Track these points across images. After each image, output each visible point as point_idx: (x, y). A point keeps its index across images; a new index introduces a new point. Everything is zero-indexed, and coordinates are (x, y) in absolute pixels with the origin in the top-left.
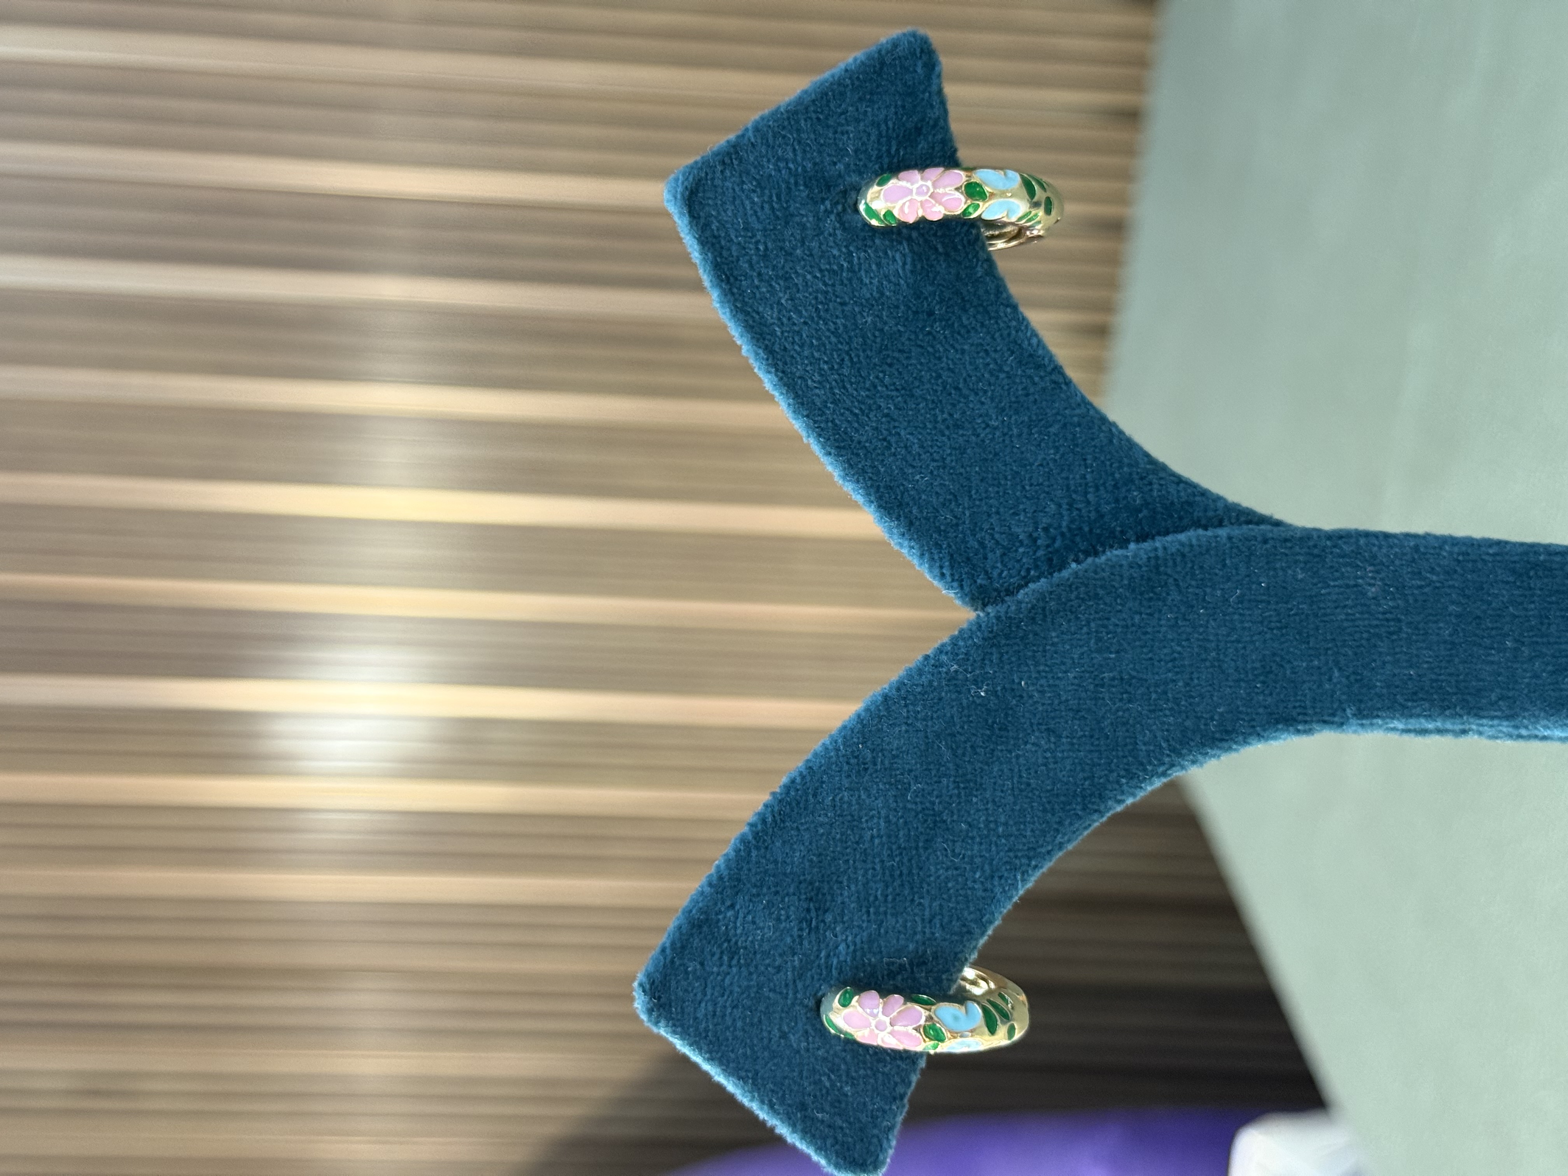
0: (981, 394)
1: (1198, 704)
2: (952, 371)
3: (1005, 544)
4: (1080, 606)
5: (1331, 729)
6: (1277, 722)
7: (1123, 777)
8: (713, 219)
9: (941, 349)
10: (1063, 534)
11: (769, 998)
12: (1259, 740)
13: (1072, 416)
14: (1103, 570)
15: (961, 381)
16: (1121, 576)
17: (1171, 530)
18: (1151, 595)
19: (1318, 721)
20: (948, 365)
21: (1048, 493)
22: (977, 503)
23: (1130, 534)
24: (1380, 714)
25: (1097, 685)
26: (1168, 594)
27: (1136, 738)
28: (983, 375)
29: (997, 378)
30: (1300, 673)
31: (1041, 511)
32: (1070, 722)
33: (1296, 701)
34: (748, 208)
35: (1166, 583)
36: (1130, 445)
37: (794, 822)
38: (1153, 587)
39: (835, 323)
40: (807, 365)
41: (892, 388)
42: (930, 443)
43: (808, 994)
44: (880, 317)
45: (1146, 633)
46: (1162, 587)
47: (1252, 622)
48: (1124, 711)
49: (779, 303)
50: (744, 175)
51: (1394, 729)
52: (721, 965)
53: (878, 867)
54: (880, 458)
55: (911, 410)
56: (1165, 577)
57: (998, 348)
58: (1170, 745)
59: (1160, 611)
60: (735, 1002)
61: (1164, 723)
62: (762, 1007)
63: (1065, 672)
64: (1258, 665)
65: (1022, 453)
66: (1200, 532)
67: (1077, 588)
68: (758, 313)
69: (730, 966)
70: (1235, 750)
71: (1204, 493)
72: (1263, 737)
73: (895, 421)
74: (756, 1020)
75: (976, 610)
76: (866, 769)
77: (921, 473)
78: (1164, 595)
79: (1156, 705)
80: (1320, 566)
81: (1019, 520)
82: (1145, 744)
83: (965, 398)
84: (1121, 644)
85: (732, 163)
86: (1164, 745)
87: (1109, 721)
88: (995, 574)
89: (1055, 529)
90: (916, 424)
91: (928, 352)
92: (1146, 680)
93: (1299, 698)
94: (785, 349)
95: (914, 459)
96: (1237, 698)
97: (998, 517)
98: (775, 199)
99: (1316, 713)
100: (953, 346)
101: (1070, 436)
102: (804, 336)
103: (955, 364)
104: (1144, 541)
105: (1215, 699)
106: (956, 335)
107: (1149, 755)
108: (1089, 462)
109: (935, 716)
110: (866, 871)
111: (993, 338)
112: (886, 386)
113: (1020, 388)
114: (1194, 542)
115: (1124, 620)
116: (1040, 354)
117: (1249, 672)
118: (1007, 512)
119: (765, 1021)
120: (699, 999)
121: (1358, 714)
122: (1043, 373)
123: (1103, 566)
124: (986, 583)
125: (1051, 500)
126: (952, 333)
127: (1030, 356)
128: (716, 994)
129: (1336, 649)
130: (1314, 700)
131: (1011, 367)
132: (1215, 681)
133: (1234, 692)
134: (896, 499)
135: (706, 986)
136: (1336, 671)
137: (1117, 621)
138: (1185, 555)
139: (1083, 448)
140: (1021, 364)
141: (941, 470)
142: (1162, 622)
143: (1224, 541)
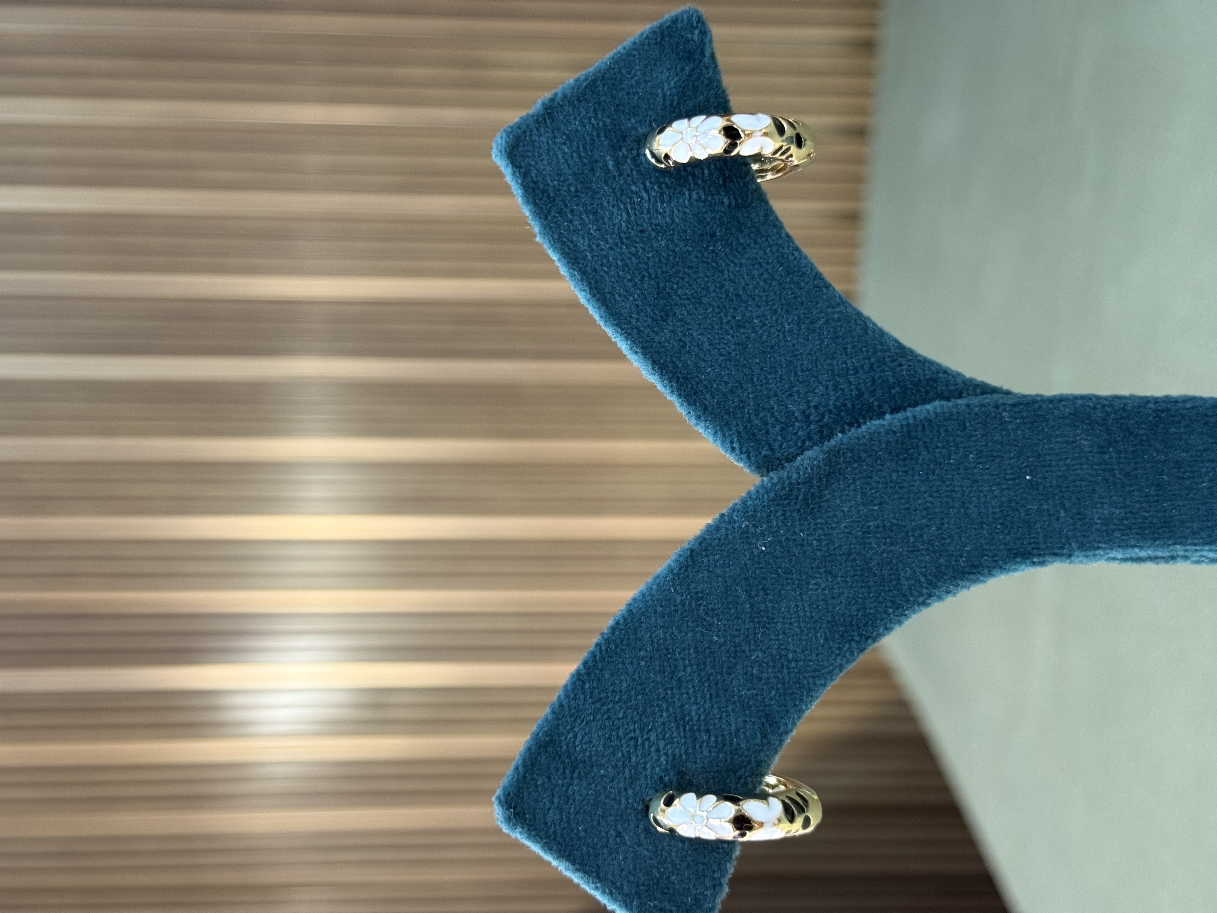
0: (757, 299)
1: (949, 544)
2: (733, 282)
3: (783, 420)
4: (847, 468)
5: (1061, 561)
6: (1016, 556)
7: (890, 608)
8: (532, 168)
9: (723, 264)
10: (830, 412)
11: (604, 803)
12: (1002, 572)
13: (833, 313)
14: (864, 437)
15: (741, 289)
16: (880, 441)
17: (920, 402)
18: (906, 456)
19: (1050, 554)
20: (730, 276)
21: (816, 377)
23: (886, 407)
24: (1101, 545)
25: (864, 533)
26: (919, 455)
27: (899, 574)
28: (758, 283)
29: (770, 286)
30: (1033, 515)
31: (810, 392)
32: (844, 564)
33: (1030, 538)
34: (560, 157)
35: (917, 446)
36: (882, 333)
37: (620, 657)
38: (907, 450)
39: (635, 247)
40: (613, 283)
41: (685, 297)
42: (717, 341)
43: (638, 800)
44: (672, 241)
45: (903, 487)
46: (914, 449)
47: (991, 475)
48: (888, 553)
49: (589, 234)
50: (556, 131)
51: (1114, 559)
52: (564, 779)
53: (691, 691)
54: (678, 355)
55: (701, 315)
56: (916, 441)
57: (770, 261)
58: (928, 579)
59: (914, 469)
60: (578, 808)
61: (921, 561)
62: (599, 812)
63: (837, 523)
64: (997, 510)
65: (794, 345)
66: (943, 402)
67: (844, 454)
68: (572, 242)
69: (572, 779)
70: (982, 581)
71: (946, 371)
72: (1005, 569)
73: (688, 324)
74: (595, 823)
75: (762, 476)
76: (676, 611)
77: (711, 366)
78: (916, 455)
79: (914, 547)
80: (1044, 424)
81: (794, 401)
82: (907, 579)
83: (744, 303)
84: (882, 498)
85: (546, 122)
86: (923, 580)
87: (876, 561)
88: (776, 446)
89: (824, 406)
90: (706, 326)
91: (712, 267)
92: (905, 527)
93: (1033, 535)
94: (595, 270)
95: (705, 355)
96: (981, 538)
97: (777, 398)
98: (581, 149)
99: (1047, 547)
100: (731, 260)
101: (831, 330)
102: (611, 259)
103: (735, 275)
104: (898, 412)
105: (963, 539)
106: (734, 252)
107: (911, 589)
108: (849, 351)
109: (731, 563)
110: (681, 694)
111: (765, 253)
112: (679, 296)
113: (789, 293)
114: (939, 410)
115: (884, 477)
116: (803, 265)
117: (990, 516)
118: (783, 394)
119: (603, 823)
120: (548, 807)
121: (1082, 547)
122: (807, 280)
123: (865, 434)
124: (769, 453)
125: (819, 382)
126: (731, 250)
127: (795, 266)
128: (561, 802)
129: (1061, 494)
130: (1045, 537)
131: (782, 276)
132: (962, 525)
133: (979, 533)
134: (692, 388)
135: (553, 796)
136: (1062, 512)
137: (878, 480)
138: (932, 421)
139: (844, 339)
140: (788, 273)
141: (728, 363)
142: (915, 478)
143: (963, 407)
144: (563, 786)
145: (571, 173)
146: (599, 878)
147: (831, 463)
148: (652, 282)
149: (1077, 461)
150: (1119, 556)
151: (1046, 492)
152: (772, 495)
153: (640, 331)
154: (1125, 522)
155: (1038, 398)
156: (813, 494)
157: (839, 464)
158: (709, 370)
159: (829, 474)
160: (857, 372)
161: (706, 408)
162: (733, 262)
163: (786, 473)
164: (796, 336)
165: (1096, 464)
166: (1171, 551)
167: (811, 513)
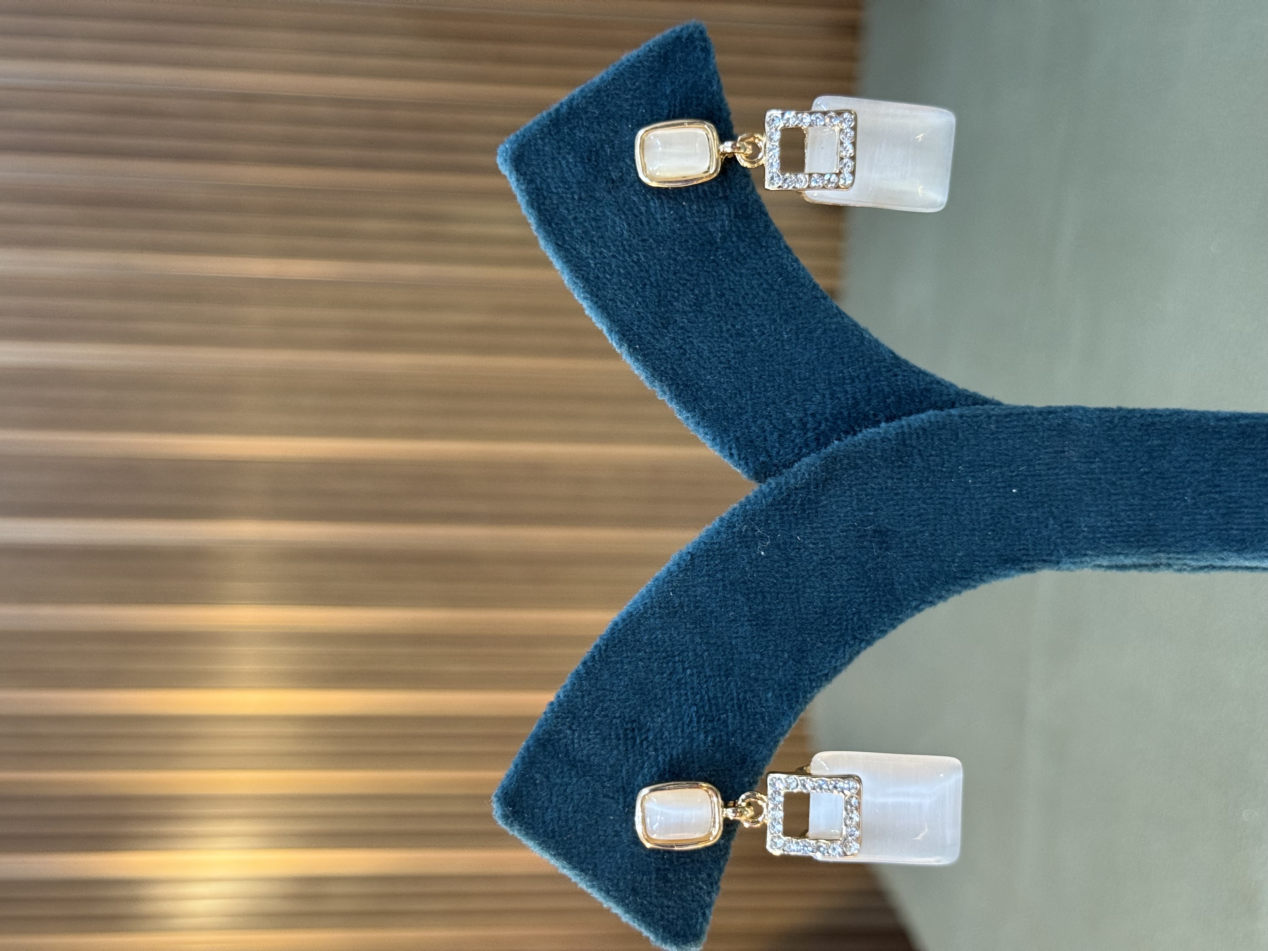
0: (757, 308)
1: (942, 550)
2: (734, 291)
3: (781, 427)
4: (843, 475)
5: (1050, 568)
6: (1006, 562)
7: (885, 612)
8: (537, 175)
9: (723, 274)
10: (827, 420)
11: (603, 803)
12: (992, 579)
13: (830, 323)
14: (860, 444)
15: (740, 298)
16: (875, 448)
17: (914, 411)
18: (900, 463)
19: (1039, 560)
20: (730, 286)
21: (814, 386)
22: (757, 395)
23: (881, 416)
24: (1087, 552)
25: (859, 537)
26: (914, 462)
27: (893, 579)
28: (758, 293)
29: (770, 296)
30: (1023, 522)
31: (808, 400)
32: (839, 568)
33: (1020, 545)
35: (912, 453)
36: (878, 344)
38: (901, 457)
39: (637, 255)
40: (615, 290)
42: (717, 349)
44: (674, 251)
45: (897, 494)
46: (909, 457)
47: (982, 483)
48: (883, 558)
49: (592, 241)
50: (560, 141)
51: (1100, 566)
52: (563, 777)
54: (679, 362)
55: (701, 323)
56: (910, 449)
58: (921, 584)
59: (908, 476)
61: (914, 567)
62: (597, 811)
63: (834, 528)
64: (988, 517)
66: (937, 412)
67: (840, 460)
68: (575, 249)
70: (975, 587)
71: (939, 382)
72: (995, 575)
73: (688, 332)
74: (593, 822)
75: (760, 482)
76: (676, 612)
77: (711, 373)
78: (910, 462)
79: (908, 552)
80: (1034, 434)
81: (792, 409)
82: (900, 584)
83: (744, 312)
84: (877, 504)
85: (550, 132)
86: (916, 584)
87: (871, 566)
88: (774, 454)
89: (821, 415)
90: (706, 334)
91: (713, 276)
92: (899, 532)
93: (1022, 542)
94: (598, 277)
95: (705, 363)
96: (972, 543)
97: (775, 405)
99: (1036, 554)
100: (732, 270)
101: (829, 340)
102: (613, 266)
103: (735, 285)
104: (893, 421)
105: (955, 545)
106: (735, 262)
107: (904, 593)
108: (846, 360)
109: (730, 567)
111: (765, 264)
113: (788, 302)
114: (933, 419)
115: (880, 484)
116: (802, 276)
117: (982, 523)
118: (781, 402)
119: (601, 822)
120: (546, 805)
121: (1070, 554)
122: (805, 290)
123: (861, 441)
124: (767, 460)
125: (817, 391)
126: (732, 260)
127: (794, 277)
128: (560, 801)
129: (1050, 503)
130: (1034, 544)
131: (780, 286)
132: (954, 531)
133: (970, 540)
134: (692, 395)
135: (552, 795)
136: (1051, 519)
137: (873, 486)
138: (926, 430)
139: (840, 349)
140: (787, 284)
141: (728, 371)
142: (910, 485)
143: (957, 418)
144: (561, 785)
145: (575, 181)
146: (596, 876)
147: (827, 468)
148: (655, 291)
149: (1066, 470)
150: (1105, 563)
151: (1036, 500)
152: (770, 499)
153: (641, 338)
154: (1111, 530)
155: (1028, 411)
156: (810, 499)
157: (836, 470)
158: (709, 377)
159: (826, 480)
160: (853, 381)
161: (704, 414)
162: (734, 272)
163: (784, 478)
164: (793, 345)
165: (1084, 474)
166: (1155, 559)
167: (809, 517)
